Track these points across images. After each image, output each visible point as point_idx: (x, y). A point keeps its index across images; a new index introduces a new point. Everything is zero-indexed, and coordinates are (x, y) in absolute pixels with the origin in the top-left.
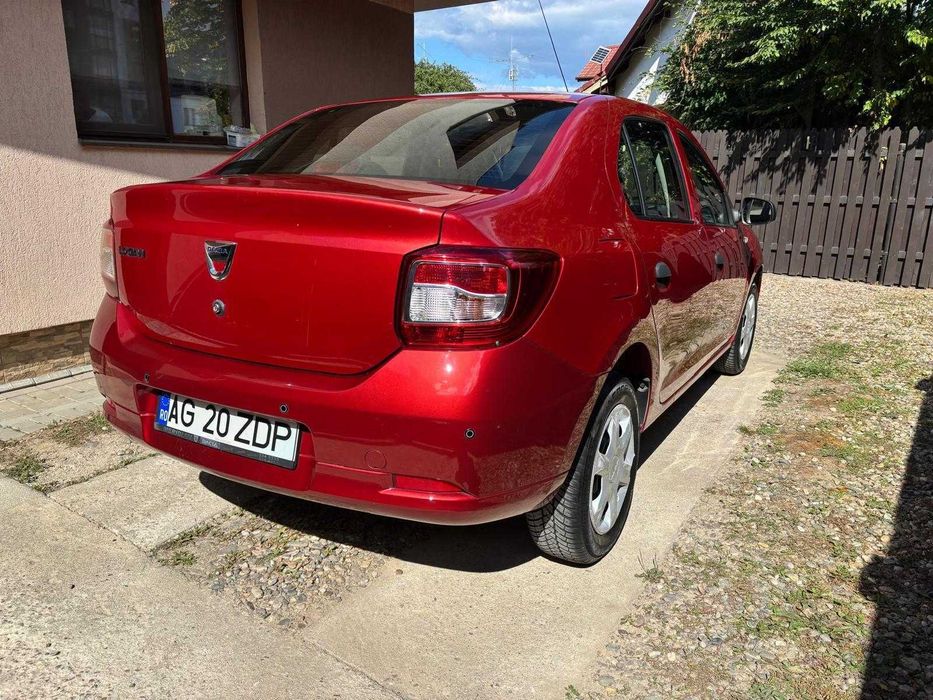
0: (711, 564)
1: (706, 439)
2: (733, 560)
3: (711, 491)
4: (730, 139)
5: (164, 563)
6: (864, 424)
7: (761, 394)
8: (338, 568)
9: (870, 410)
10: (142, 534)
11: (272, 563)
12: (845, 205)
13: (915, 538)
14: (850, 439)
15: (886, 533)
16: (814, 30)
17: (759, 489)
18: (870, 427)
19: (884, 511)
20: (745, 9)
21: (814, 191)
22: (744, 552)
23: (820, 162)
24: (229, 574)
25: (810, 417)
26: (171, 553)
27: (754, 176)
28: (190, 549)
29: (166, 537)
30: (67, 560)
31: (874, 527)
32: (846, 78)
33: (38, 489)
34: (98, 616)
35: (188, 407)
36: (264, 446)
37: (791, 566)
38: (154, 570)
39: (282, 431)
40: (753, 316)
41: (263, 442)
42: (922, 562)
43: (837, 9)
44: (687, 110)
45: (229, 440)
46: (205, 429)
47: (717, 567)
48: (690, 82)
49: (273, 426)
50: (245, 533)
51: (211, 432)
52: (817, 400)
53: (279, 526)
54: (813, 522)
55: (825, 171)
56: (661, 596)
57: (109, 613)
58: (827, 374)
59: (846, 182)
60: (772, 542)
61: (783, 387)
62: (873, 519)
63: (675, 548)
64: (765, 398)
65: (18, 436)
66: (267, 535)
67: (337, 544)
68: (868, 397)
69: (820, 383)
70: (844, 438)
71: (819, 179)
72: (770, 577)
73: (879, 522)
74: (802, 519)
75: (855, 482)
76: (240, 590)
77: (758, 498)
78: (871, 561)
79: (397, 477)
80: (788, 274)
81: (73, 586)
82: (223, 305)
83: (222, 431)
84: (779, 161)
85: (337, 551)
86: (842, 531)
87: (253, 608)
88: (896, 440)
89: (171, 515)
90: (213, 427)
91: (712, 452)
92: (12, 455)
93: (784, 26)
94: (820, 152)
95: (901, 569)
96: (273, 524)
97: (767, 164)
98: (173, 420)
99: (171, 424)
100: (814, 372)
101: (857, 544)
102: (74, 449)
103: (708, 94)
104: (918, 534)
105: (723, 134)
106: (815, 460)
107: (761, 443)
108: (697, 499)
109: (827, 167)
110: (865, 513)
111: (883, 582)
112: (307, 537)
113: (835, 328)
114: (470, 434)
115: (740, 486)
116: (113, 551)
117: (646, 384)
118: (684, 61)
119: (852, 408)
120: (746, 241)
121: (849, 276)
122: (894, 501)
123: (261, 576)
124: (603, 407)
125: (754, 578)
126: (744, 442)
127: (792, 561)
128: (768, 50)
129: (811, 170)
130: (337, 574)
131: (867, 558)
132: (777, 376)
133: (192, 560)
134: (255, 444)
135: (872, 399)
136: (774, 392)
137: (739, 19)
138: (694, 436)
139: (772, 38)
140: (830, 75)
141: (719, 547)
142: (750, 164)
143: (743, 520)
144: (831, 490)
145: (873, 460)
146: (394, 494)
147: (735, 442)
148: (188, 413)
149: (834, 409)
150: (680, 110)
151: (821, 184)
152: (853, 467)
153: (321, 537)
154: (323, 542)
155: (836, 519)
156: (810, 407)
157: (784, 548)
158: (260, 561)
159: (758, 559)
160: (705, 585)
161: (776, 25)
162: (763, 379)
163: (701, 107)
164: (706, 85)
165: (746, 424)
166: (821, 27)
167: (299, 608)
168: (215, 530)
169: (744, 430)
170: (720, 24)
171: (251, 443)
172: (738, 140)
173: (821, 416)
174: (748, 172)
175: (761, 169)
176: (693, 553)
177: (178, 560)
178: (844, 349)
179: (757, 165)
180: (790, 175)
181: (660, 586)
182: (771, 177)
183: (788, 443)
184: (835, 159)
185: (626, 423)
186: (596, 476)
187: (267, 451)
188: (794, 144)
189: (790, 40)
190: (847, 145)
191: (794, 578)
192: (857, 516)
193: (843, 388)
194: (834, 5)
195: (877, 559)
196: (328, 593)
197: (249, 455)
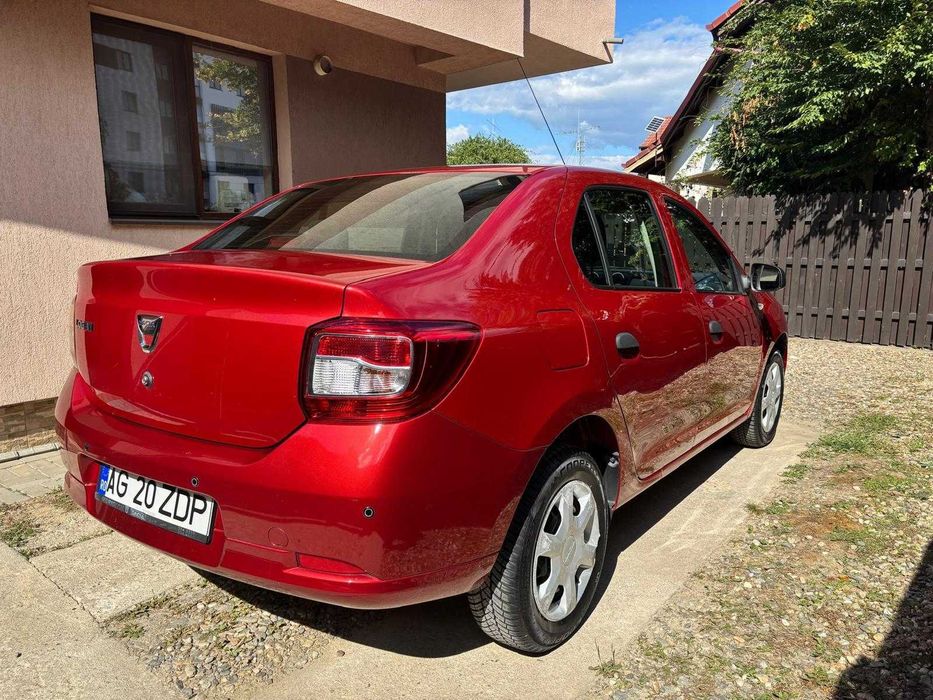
0: (676, 659)
1: (708, 517)
2: (701, 656)
3: (698, 575)
4: (779, 205)
5: (113, 634)
6: (888, 505)
7: (782, 469)
8: (278, 647)
9: (899, 490)
10: (102, 603)
11: (215, 638)
12: (904, 269)
13: (914, 638)
14: (867, 522)
15: (881, 631)
16: (857, 94)
17: (751, 575)
18: (894, 508)
19: (884, 605)
20: (787, 76)
21: (870, 254)
22: (716, 646)
23: (875, 225)
24: (169, 649)
25: (830, 495)
26: (123, 625)
27: (805, 241)
28: (142, 621)
29: (122, 609)
30: (25, 628)
31: (869, 623)
32: (898, 139)
33: (23, 553)
34: (32, 687)
35: (123, 477)
36: (182, 519)
37: (764, 665)
38: (102, 641)
39: (199, 504)
40: (778, 386)
41: (183, 516)
42: (915, 666)
43: (880, 72)
44: (738, 176)
45: (154, 512)
46: (135, 501)
47: (681, 663)
48: (740, 148)
49: (192, 498)
50: (200, 606)
51: (140, 503)
52: (842, 477)
53: (236, 599)
54: (801, 615)
55: (880, 234)
56: (610, 693)
57: (43, 684)
58: (859, 449)
59: (904, 245)
60: (750, 637)
61: (809, 462)
62: (870, 613)
63: (642, 638)
64: (785, 474)
65: (21, 500)
66: (221, 609)
67: (286, 621)
68: (900, 475)
69: (850, 458)
70: (861, 521)
71: (875, 242)
72: (737, 676)
73: (877, 617)
74: (790, 612)
75: (860, 571)
76: (175, 667)
77: (748, 585)
78: (855, 663)
79: (301, 556)
80: (846, 341)
81: (19, 655)
82: (151, 378)
83: (149, 503)
84: (831, 225)
85: (284, 628)
86: (833, 626)
87: (181, 687)
88: (920, 524)
89: (135, 584)
90: (141, 498)
91: (711, 532)
92: (11, 519)
93: (828, 90)
94: (874, 215)
95: (888, 673)
96: (230, 596)
97: (819, 228)
98: (110, 490)
99: (109, 494)
100: (846, 446)
101: (845, 643)
102: (71, 514)
103: (759, 159)
104: (920, 632)
105: (771, 199)
106: (822, 544)
107: (767, 524)
108: (680, 584)
109: (882, 230)
110: (862, 606)
111: (863, 688)
112: (259, 611)
113: (882, 398)
114: (369, 513)
115: (733, 570)
116: (70, 620)
117: (616, 458)
118: (734, 128)
119: (879, 488)
120: (761, 307)
121: (912, 342)
122: (900, 593)
123: (201, 652)
124: (547, 485)
125: (719, 677)
126: (750, 523)
127: (767, 660)
128: (811, 115)
129: (865, 233)
130: (276, 652)
131: (852, 660)
132: (806, 449)
133: (141, 631)
134: (176, 517)
135: (904, 477)
136: (797, 468)
137: (780, 85)
138: (697, 513)
139: (816, 104)
140: (881, 136)
141: (690, 639)
142: (800, 228)
143: (725, 610)
144: (832, 579)
145: (886, 545)
146: (297, 573)
147: (739, 521)
148: (124, 484)
149: (857, 488)
150: (731, 176)
151: (877, 247)
152: (862, 554)
153: (273, 613)
154: (274, 617)
155: (827, 613)
156: (831, 485)
157: (761, 644)
158: (204, 637)
159: (729, 655)
160: (662, 683)
161: (819, 90)
162: (789, 453)
163: (753, 172)
164: (756, 151)
165: (757, 502)
166: (864, 90)
167: (228, 689)
168: (173, 601)
169: (752, 508)
170: (762, 91)
171: (172, 515)
172: (787, 205)
173: (842, 495)
174: (799, 236)
175: (813, 233)
176: (659, 645)
177: (127, 632)
178: (885, 422)
179: (808, 229)
180: (843, 238)
181: (612, 682)
182: (824, 242)
183: (797, 524)
184: (891, 221)
185: (586, 499)
186: (540, 558)
187: (185, 525)
188: (846, 207)
189: (834, 104)
190: (902, 207)
191: (763, 679)
192: (853, 610)
193: (873, 464)
194: (877, 68)
195: (863, 661)
196: (261, 674)
197: (169, 528)
